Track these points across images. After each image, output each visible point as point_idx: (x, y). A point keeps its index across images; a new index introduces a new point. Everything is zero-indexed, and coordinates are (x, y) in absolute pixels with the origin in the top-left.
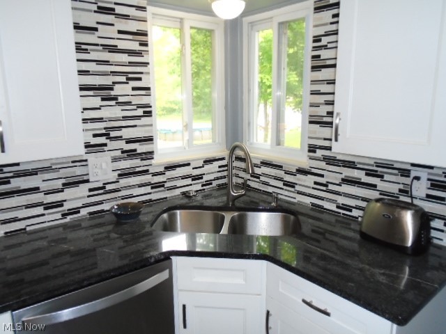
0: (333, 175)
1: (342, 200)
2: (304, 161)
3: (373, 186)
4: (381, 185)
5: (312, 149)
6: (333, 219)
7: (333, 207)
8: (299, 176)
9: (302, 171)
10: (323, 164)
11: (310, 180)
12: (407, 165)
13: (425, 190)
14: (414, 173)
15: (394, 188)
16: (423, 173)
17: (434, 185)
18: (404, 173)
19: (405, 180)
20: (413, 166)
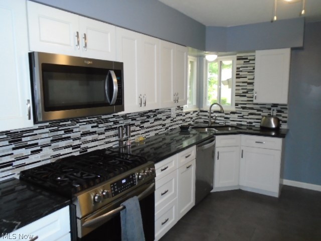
0: (245, 113)
1: (249, 121)
2: (234, 109)
3: (260, 114)
4: (262, 114)
5: (237, 105)
6: (245, 127)
7: (245, 123)
8: (231, 115)
9: (233, 113)
10: (241, 110)
11: (236, 115)
12: (270, 107)
13: (275, 113)
14: (272, 108)
15: (266, 114)
16: (275, 108)
17: (279, 111)
18: (269, 109)
19: (269, 111)
20: (272, 106)
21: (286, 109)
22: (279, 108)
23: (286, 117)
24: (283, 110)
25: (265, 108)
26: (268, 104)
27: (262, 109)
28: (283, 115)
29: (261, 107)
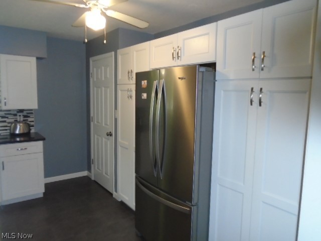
4: (8, 120)
12: (15, 113)
13: (22, 119)
14: (19, 114)
15: (13, 120)
16: (21, 114)
17: (25, 116)
18: (15, 115)
19: (15, 117)
20: (18, 112)
21: (32, 113)
22: (25, 113)
23: (33, 121)
24: (29, 115)
25: (11, 114)
26: (14, 110)
27: (7, 116)
28: (30, 119)
29: (6, 114)
